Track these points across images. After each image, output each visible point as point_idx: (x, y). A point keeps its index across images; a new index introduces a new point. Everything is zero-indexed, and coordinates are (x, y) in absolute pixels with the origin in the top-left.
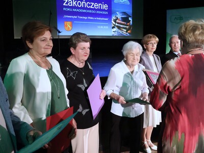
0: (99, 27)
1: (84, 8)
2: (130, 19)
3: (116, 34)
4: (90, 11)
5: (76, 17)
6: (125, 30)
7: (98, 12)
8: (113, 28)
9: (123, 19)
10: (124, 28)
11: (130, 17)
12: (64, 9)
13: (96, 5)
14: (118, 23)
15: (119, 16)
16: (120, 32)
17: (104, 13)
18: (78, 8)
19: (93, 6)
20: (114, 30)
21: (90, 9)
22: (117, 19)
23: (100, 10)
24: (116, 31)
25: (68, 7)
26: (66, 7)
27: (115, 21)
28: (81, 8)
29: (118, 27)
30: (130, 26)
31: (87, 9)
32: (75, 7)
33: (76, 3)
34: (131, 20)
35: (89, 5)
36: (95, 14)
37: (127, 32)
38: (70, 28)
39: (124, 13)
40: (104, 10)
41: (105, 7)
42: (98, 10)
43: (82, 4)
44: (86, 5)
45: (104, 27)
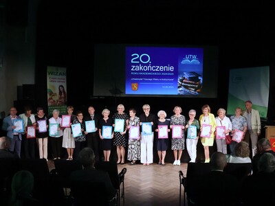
0: (164, 87)
1: (150, 71)
2: (199, 78)
3: (182, 93)
4: (155, 74)
5: (142, 79)
6: (194, 89)
7: (163, 74)
8: (179, 87)
9: (191, 79)
10: (192, 87)
11: (200, 76)
12: (132, 73)
13: (162, 68)
14: (185, 83)
15: (187, 76)
16: (188, 91)
17: (169, 74)
18: (144, 71)
19: (159, 69)
20: (181, 89)
21: (155, 72)
22: (184, 78)
23: (166, 72)
25: (135, 71)
26: (133, 71)
27: (182, 81)
28: (147, 71)
29: (184, 86)
30: (200, 85)
31: (152, 71)
32: (141, 71)
33: (143, 68)
34: (202, 79)
35: (154, 68)
36: (161, 76)
37: (195, 91)
38: (136, 88)
39: (193, 73)
40: (170, 72)
41: (171, 68)
42: (163, 72)
43: (148, 68)
44: (152, 69)
45: (170, 87)
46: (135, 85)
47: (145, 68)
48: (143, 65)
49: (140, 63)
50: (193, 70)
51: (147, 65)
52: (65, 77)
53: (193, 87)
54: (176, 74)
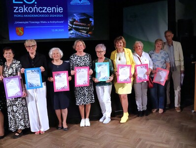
0: (53, 30)
1: (36, 13)
2: (91, 20)
3: (73, 36)
4: (43, 16)
5: (27, 22)
6: (85, 32)
7: (51, 16)
8: (70, 30)
9: (82, 21)
10: (83, 29)
11: (91, 17)
12: (15, 16)
13: (50, 9)
14: (75, 25)
15: (77, 18)
16: (79, 33)
17: (58, 16)
18: (29, 13)
19: (46, 10)
20: (72, 32)
21: (43, 13)
22: (75, 20)
23: (54, 13)
24: (73, 33)
25: (19, 13)
26: (16, 13)
27: (72, 23)
28: (33, 13)
29: (75, 29)
30: (91, 27)
31: (39, 13)
32: (26, 13)
33: (27, 9)
34: (93, 21)
35: (41, 10)
36: (49, 18)
37: (87, 33)
38: (22, 32)
39: (84, 14)
40: (59, 13)
41: (60, 10)
42: (51, 13)
43: (33, 10)
44: (38, 10)
45: (60, 30)
46: (20, 30)
47: (31, 10)
48: (28, 5)
49: (24, 3)
50: (83, 12)
51: (33, 5)
53: (85, 30)
54: (66, 16)
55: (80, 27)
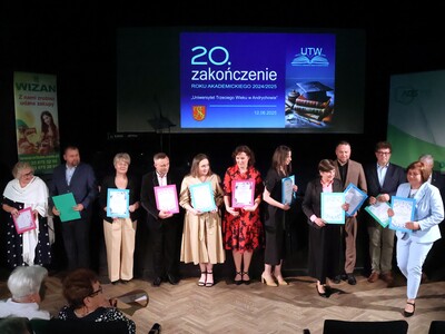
0: (257, 113)
1: (229, 82)
2: (328, 94)
3: (293, 125)
4: (240, 86)
5: (213, 98)
6: (317, 117)
7: (255, 86)
8: (288, 113)
9: (311, 96)
10: (313, 113)
11: (329, 90)
12: (193, 86)
13: (252, 75)
14: (299, 104)
15: (303, 90)
16: (305, 120)
17: (268, 86)
18: (217, 82)
19: (247, 77)
20: (291, 116)
21: (240, 82)
22: (298, 95)
23: (261, 82)
24: (293, 119)
25: (200, 82)
26: (195, 82)
27: (293, 100)
28: (223, 82)
29: (297, 110)
30: (329, 109)
31: (234, 82)
32: (212, 82)
33: (214, 75)
34: (332, 96)
35: (237, 76)
36: (251, 91)
37: (320, 120)
38: (202, 115)
39: (315, 84)
40: (269, 82)
41: (272, 75)
42: (256, 82)
43: (224, 76)
44: (233, 76)
45: (269, 113)
46: (199, 110)
47: (220, 76)
48: (215, 68)
49: (210, 64)
50: (314, 79)
51: (224, 68)
52: (54, 95)
53: (316, 113)
54: (281, 87)
55: (307, 109)
